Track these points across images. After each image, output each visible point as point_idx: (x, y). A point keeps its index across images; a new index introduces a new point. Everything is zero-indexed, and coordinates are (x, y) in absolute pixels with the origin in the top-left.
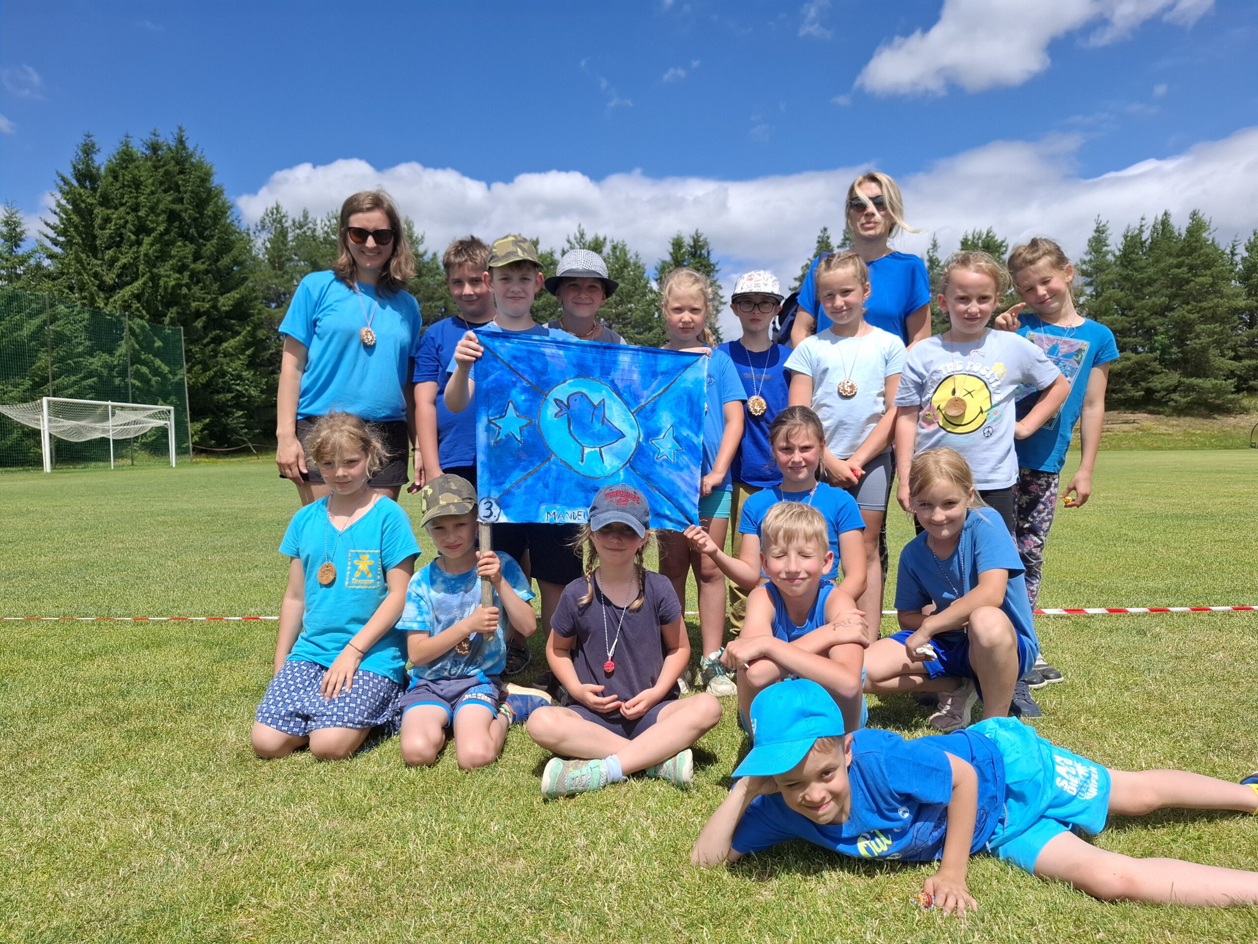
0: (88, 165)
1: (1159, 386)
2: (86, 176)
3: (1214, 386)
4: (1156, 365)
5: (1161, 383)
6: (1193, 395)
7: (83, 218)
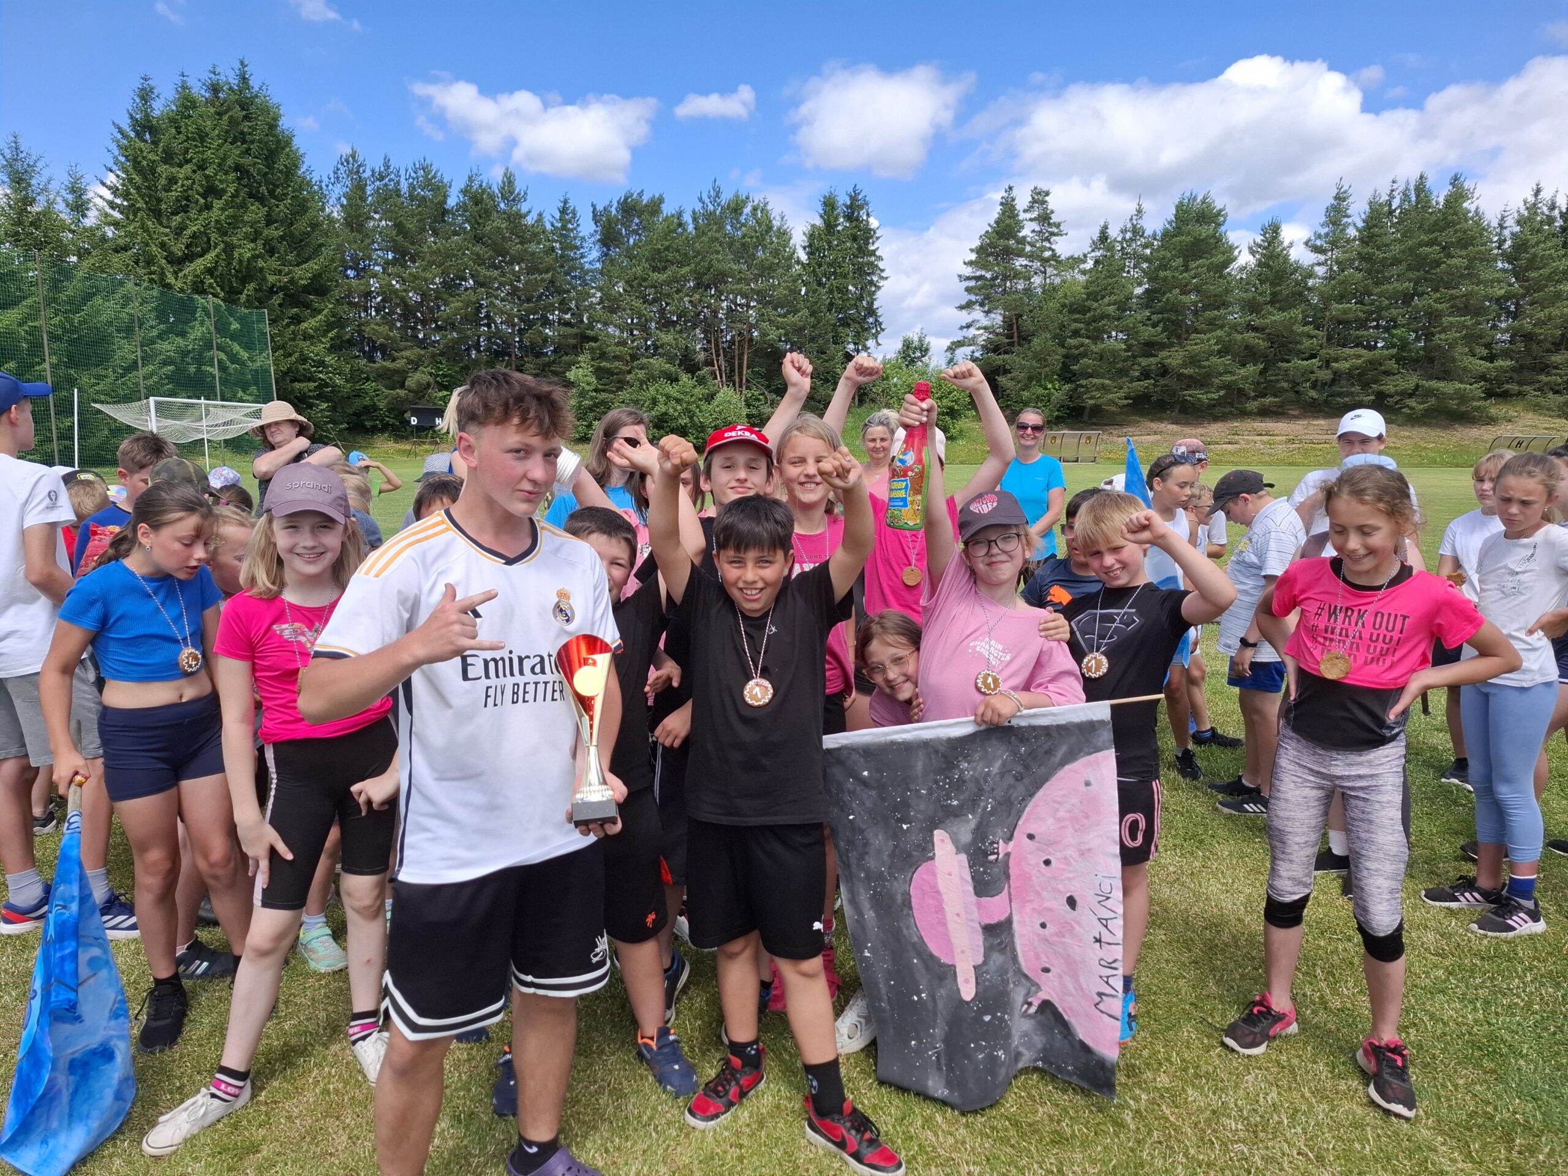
0: (147, 115)
1: (1392, 390)
2: (145, 126)
3: (1457, 391)
4: (1392, 365)
5: (1395, 386)
6: (1433, 401)
7: (145, 179)
